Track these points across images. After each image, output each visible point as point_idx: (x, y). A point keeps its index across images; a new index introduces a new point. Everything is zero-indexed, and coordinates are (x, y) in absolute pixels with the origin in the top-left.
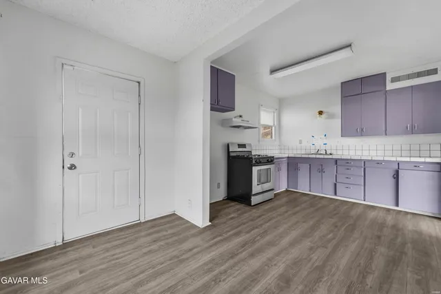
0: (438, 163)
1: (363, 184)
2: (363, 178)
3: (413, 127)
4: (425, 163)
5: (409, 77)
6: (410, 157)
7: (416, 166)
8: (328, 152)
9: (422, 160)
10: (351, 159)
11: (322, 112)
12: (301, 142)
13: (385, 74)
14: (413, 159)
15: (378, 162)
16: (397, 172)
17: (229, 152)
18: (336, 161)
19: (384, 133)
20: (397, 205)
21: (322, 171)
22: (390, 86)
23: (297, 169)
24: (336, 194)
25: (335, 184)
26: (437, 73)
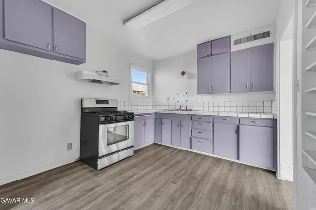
0: (271, 119)
1: (212, 139)
2: (212, 133)
3: (251, 85)
4: (260, 119)
5: (248, 39)
6: (249, 113)
7: (254, 121)
8: (188, 108)
9: (258, 116)
10: (202, 115)
11: (184, 72)
12: (168, 99)
13: (229, 37)
14: (251, 115)
15: (224, 118)
16: (238, 127)
17: (82, 108)
18: (192, 116)
19: (229, 91)
20: (239, 159)
21: (180, 126)
22: (234, 48)
23: (162, 124)
24: (191, 148)
25: (191, 138)
26: (269, 36)
